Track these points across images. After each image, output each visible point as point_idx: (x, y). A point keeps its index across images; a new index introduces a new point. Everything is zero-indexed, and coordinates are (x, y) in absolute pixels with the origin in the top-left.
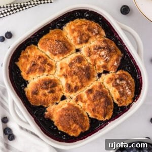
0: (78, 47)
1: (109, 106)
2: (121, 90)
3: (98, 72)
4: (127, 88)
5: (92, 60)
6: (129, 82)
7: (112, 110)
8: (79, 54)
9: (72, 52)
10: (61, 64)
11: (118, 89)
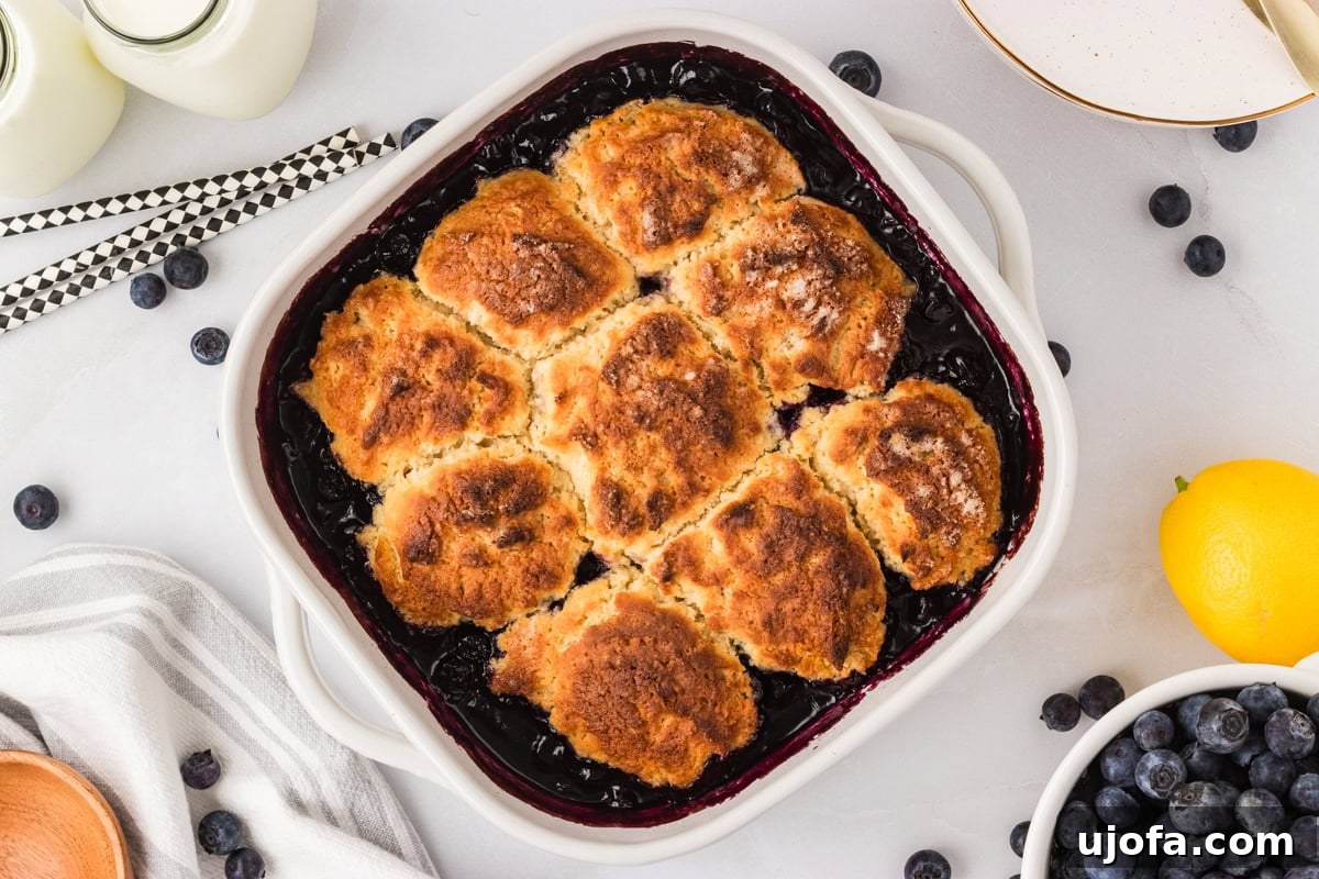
0: (646, 265)
1: (860, 595)
2: (923, 491)
3: (778, 399)
4: (956, 478)
5: (734, 331)
6: (966, 440)
7: (880, 615)
8: (657, 303)
9: (615, 295)
10: (560, 374)
11: (903, 489)
